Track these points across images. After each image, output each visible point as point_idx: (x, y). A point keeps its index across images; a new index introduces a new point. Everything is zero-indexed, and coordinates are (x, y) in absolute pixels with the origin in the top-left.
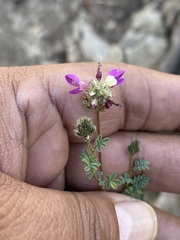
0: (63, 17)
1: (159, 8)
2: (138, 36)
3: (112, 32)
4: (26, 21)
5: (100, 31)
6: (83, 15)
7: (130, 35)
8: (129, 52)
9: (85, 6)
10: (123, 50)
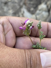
0: (18, 7)
1: (46, 4)
2: (40, 12)
3: (33, 11)
4: (8, 9)
5: (29, 11)
6: (24, 6)
7: (38, 12)
8: (38, 17)
9: (25, 4)
10: (36, 16)
